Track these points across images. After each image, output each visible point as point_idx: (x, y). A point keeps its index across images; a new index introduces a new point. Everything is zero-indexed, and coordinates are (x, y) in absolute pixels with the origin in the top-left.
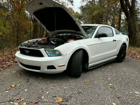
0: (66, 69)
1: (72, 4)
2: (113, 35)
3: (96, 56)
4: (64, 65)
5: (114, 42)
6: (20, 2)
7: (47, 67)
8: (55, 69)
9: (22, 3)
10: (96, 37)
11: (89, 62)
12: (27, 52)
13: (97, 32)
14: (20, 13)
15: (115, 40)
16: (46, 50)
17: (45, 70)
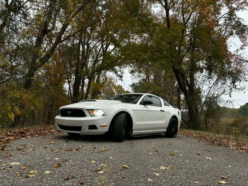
1: (121, 79)
2: (161, 106)
4: (106, 126)
7: (88, 127)
8: (97, 129)
9: (60, 77)
10: (141, 103)
12: (69, 113)
13: (143, 99)
15: (163, 110)
16: (88, 110)
17: (86, 130)
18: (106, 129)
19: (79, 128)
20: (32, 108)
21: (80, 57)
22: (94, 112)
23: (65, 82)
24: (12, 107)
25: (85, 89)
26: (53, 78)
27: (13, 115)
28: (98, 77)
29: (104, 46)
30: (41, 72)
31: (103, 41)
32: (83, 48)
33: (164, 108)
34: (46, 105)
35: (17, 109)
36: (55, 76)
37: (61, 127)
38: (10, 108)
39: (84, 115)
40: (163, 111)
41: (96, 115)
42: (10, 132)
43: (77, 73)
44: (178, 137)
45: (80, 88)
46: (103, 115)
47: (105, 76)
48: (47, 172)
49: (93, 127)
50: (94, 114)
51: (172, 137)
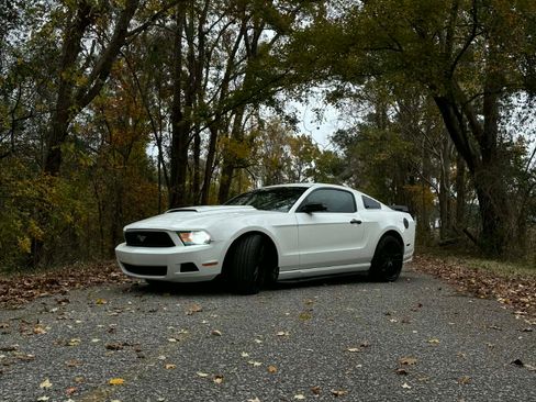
0: (219, 272)
1: (295, 128)
2: (356, 210)
3: (297, 253)
4: (216, 263)
5: (356, 225)
6: (131, 121)
7: (179, 267)
8: (197, 270)
9: (135, 126)
10: (300, 210)
11: (279, 265)
12: (142, 239)
14: (126, 158)
15: (357, 219)
16: (178, 232)
17: (175, 273)
18: (217, 270)
19: (162, 270)
20: (70, 219)
21: (184, 68)
22: (191, 236)
23: (149, 141)
24: (24, 220)
25: (203, 156)
26: (115, 132)
27: (28, 239)
28: (238, 121)
29: (250, 32)
30: (84, 117)
31: (245, 19)
32: (190, 42)
33: (362, 214)
34: (103, 207)
35: (34, 225)
36: (122, 125)
37: (129, 267)
38: (19, 224)
39: (171, 244)
40: (359, 222)
41: (194, 242)
42: (29, 282)
43: (176, 117)
44: (405, 278)
45: (190, 153)
46: (209, 242)
47: (257, 115)
48: (95, 340)
49: (189, 267)
50: (189, 240)
51: (387, 281)
